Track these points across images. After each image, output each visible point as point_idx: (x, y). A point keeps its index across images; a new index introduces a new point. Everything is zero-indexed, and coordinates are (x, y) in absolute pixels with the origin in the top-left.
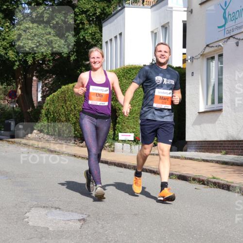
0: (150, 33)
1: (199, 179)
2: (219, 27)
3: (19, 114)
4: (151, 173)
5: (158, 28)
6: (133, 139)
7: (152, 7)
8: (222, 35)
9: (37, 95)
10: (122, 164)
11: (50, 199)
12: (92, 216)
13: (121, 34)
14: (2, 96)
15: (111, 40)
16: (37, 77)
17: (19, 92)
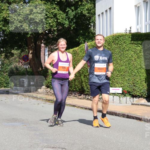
0: (134, 7)
3: (31, 73)
4: (137, 119)
5: (140, 3)
6: (121, 93)
9: (45, 58)
10: (113, 112)
11: (58, 141)
13: (110, 9)
14: (17, 59)
15: (103, 13)
16: (45, 44)
17: (30, 56)
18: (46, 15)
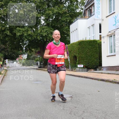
0: (87, 28)
1: (109, 80)
2: (113, 25)
3: (41, 59)
4: (91, 79)
5: (90, 26)
7: (88, 19)
8: (115, 28)
10: (80, 76)
12: (74, 95)
13: (77, 29)
18: (48, 33)
